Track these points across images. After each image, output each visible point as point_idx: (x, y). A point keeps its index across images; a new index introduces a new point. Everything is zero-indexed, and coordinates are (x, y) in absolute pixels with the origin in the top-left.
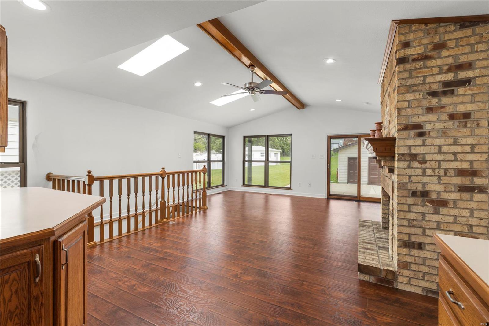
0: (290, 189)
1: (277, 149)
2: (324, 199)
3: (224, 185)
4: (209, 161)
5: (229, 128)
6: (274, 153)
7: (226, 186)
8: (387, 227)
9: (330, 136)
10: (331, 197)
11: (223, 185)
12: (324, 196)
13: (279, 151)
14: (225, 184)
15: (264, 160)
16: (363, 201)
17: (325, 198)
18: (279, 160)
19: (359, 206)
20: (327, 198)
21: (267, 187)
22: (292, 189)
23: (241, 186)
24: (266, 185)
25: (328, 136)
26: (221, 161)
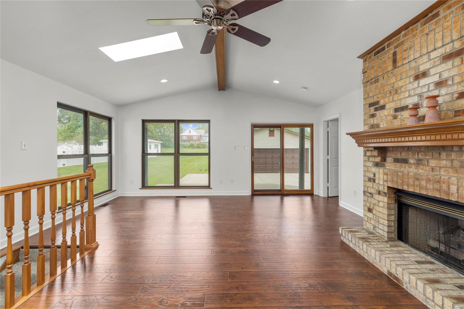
0: (209, 187)
1: (156, 140)
2: (248, 196)
3: (112, 190)
4: (86, 156)
5: (120, 106)
6: (155, 145)
7: (116, 190)
8: (393, 238)
9: (254, 125)
10: (256, 193)
11: (110, 190)
12: (248, 193)
13: (159, 143)
14: (114, 189)
15: (173, 152)
16: (288, 195)
17: (250, 195)
18: (159, 152)
19: (282, 200)
20: (252, 194)
21: (178, 187)
22: (211, 187)
23: (140, 189)
24: (177, 185)
25: (252, 125)
26: (107, 154)
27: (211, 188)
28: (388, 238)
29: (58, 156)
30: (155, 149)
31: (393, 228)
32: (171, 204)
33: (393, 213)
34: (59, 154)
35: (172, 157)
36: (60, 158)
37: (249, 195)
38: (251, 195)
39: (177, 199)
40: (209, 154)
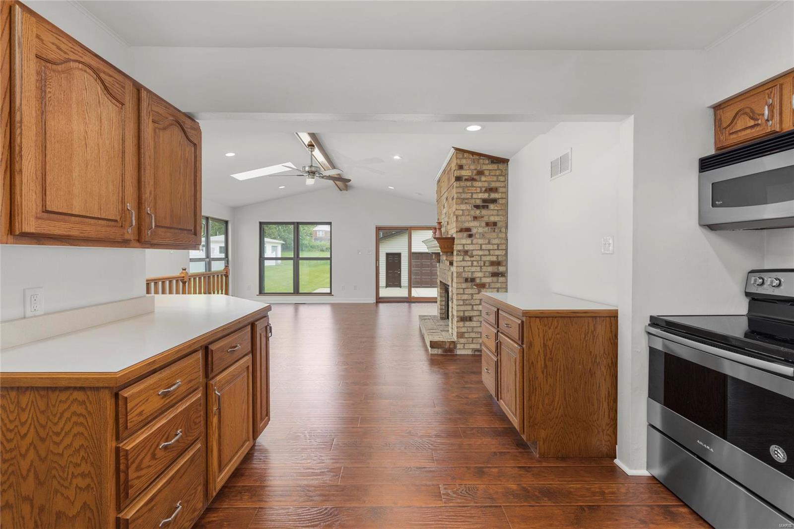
0: (330, 294)
1: (275, 238)
4: (208, 259)
6: (272, 246)
9: (379, 227)
10: (381, 300)
12: (371, 300)
13: (279, 243)
15: (293, 256)
16: (414, 302)
18: (279, 256)
19: (410, 307)
21: (297, 294)
23: (257, 295)
24: (296, 292)
25: (376, 228)
26: (223, 258)
27: (333, 295)
28: (441, 318)
29: (190, 259)
30: (272, 252)
31: (444, 311)
32: (290, 310)
33: (444, 300)
34: (191, 257)
35: (291, 262)
36: (192, 261)
37: (373, 302)
38: (375, 302)
39: (297, 305)
40: (330, 259)
